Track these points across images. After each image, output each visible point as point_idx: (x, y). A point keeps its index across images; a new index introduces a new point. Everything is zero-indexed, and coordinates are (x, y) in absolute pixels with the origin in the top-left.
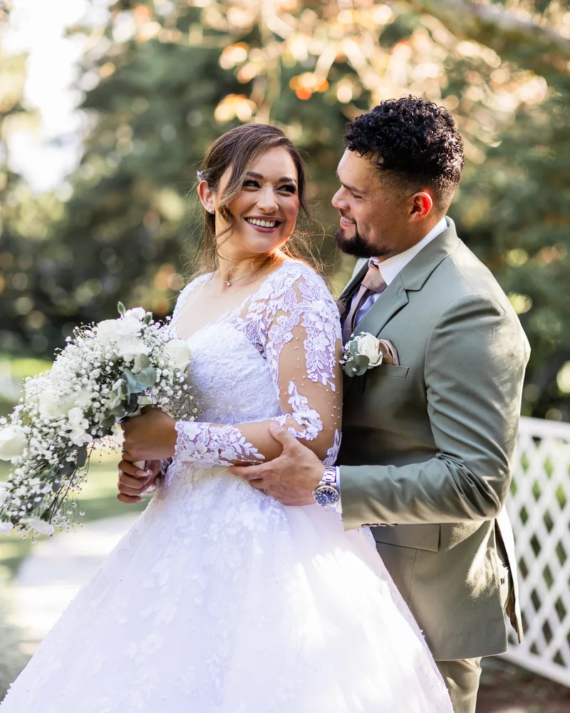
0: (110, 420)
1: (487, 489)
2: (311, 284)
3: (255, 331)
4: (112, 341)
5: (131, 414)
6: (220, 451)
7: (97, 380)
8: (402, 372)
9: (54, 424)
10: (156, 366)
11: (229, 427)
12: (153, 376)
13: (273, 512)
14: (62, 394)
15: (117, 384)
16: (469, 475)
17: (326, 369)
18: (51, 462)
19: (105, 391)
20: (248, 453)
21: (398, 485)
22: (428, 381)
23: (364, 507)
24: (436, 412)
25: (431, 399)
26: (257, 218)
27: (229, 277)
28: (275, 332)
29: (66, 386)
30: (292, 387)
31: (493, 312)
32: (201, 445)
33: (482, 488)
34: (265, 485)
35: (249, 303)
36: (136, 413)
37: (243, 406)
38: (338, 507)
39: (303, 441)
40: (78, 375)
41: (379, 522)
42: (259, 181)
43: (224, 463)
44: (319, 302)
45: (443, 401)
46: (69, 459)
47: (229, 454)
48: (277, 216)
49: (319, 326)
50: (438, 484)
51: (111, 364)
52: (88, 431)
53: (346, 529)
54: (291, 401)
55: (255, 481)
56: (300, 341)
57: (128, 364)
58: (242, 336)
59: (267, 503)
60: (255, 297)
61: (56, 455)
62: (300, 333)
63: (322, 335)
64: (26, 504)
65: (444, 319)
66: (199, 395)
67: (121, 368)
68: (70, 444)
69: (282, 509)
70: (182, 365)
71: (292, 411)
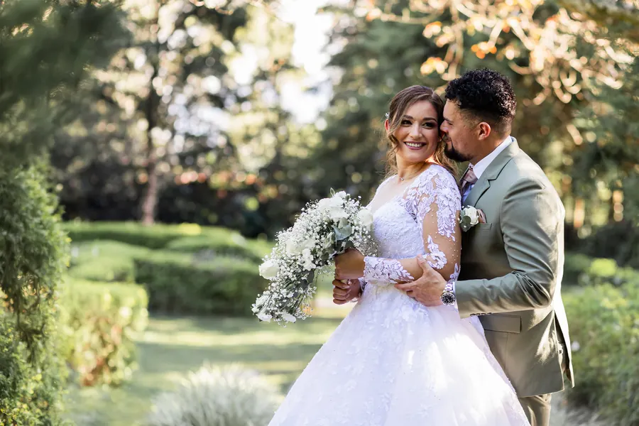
0: (326, 255)
1: (541, 288)
2: (443, 178)
3: (411, 206)
4: (327, 210)
5: (339, 252)
6: (389, 274)
7: (318, 233)
8: (488, 227)
9: (294, 258)
10: (352, 225)
11: (394, 261)
12: (350, 230)
13: (420, 311)
14: (298, 241)
15: (330, 235)
16: (530, 281)
17: (449, 228)
18: (293, 279)
19: (323, 238)
20: (404, 276)
21: (488, 289)
22: (503, 230)
23: (470, 304)
24: (509, 247)
25: (506, 240)
26: (410, 142)
27: (402, 175)
28: (421, 207)
29: (300, 236)
30: (429, 239)
31: (538, 187)
32: (379, 271)
33: (538, 288)
34: (414, 294)
35: (408, 190)
36: (342, 252)
37: (404, 250)
38: (455, 305)
39: (435, 269)
40: (308, 230)
41: (480, 312)
42: (411, 120)
43: (392, 281)
44: (447, 189)
45: (512, 240)
46: (303, 278)
47: (394, 276)
48: (423, 141)
49: (446, 203)
50: (512, 288)
51: (326, 223)
52: (314, 262)
53: (462, 318)
54: (429, 246)
55: (409, 292)
56: (435, 212)
57: (336, 224)
58: (403, 210)
59: (417, 306)
60: (412, 186)
61: (295, 276)
62: (434, 207)
63: (447, 208)
64: (278, 304)
65: (509, 193)
66: (378, 243)
67: (333, 226)
68: (304, 270)
69: (426, 309)
70: (368, 224)
71: (430, 253)
